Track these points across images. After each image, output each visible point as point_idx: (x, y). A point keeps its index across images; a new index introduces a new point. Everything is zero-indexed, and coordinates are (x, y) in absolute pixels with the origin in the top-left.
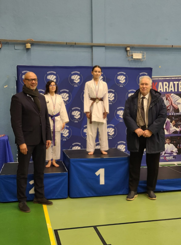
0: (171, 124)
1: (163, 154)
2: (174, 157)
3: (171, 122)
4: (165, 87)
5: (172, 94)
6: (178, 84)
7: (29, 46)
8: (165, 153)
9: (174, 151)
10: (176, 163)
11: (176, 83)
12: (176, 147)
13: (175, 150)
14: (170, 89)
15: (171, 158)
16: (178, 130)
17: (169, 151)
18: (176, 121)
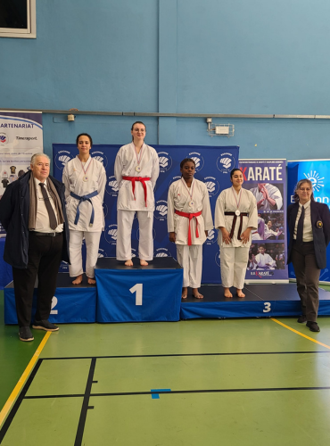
0: (267, 227)
1: (254, 268)
2: (271, 272)
3: (266, 223)
4: (257, 174)
5: (267, 184)
6: (275, 171)
7: (72, 117)
8: (257, 267)
9: (270, 264)
10: (273, 281)
11: (272, 168)
12: (274, 259)
13: (272, 262)
14: (264, 177)
15: (267, 273)
16: (276, 234)
17: (263, 264)
18: (274, 222)
